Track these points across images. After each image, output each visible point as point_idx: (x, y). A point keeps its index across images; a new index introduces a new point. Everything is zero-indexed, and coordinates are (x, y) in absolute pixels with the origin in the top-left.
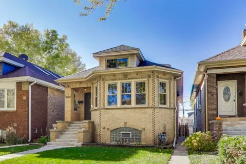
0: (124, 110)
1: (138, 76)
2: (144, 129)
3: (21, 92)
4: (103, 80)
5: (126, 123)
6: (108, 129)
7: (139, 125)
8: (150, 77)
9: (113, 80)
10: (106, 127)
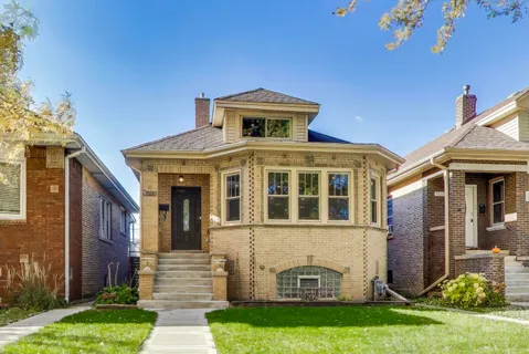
0: (307, 230)
1: (335, 163)
2: (348, 270)
3: (42, 173)
4: (261, 162)
5: (310, 258)
6: (272, 270)
7: (338, 263)
8: (359, 165)
9: (281, 164)
10: (268, 267)
